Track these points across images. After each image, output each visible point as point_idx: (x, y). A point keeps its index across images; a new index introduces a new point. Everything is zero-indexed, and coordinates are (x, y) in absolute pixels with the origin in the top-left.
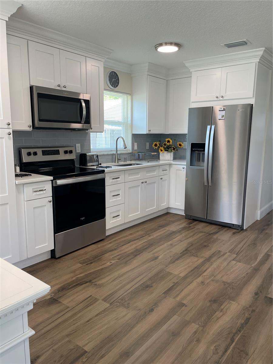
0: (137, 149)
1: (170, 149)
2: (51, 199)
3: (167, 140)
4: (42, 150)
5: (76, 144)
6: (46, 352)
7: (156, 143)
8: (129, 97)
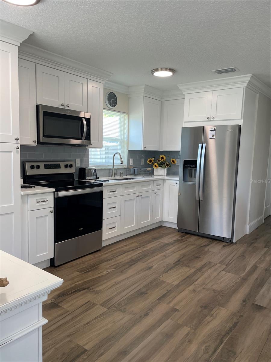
1: (164, 165)
2: (52, 209)
3: (161, 156)
4: (44, 164)
5: (76, 159)
6: (49, 350)
7: (150, 159)
8: (126, 116)
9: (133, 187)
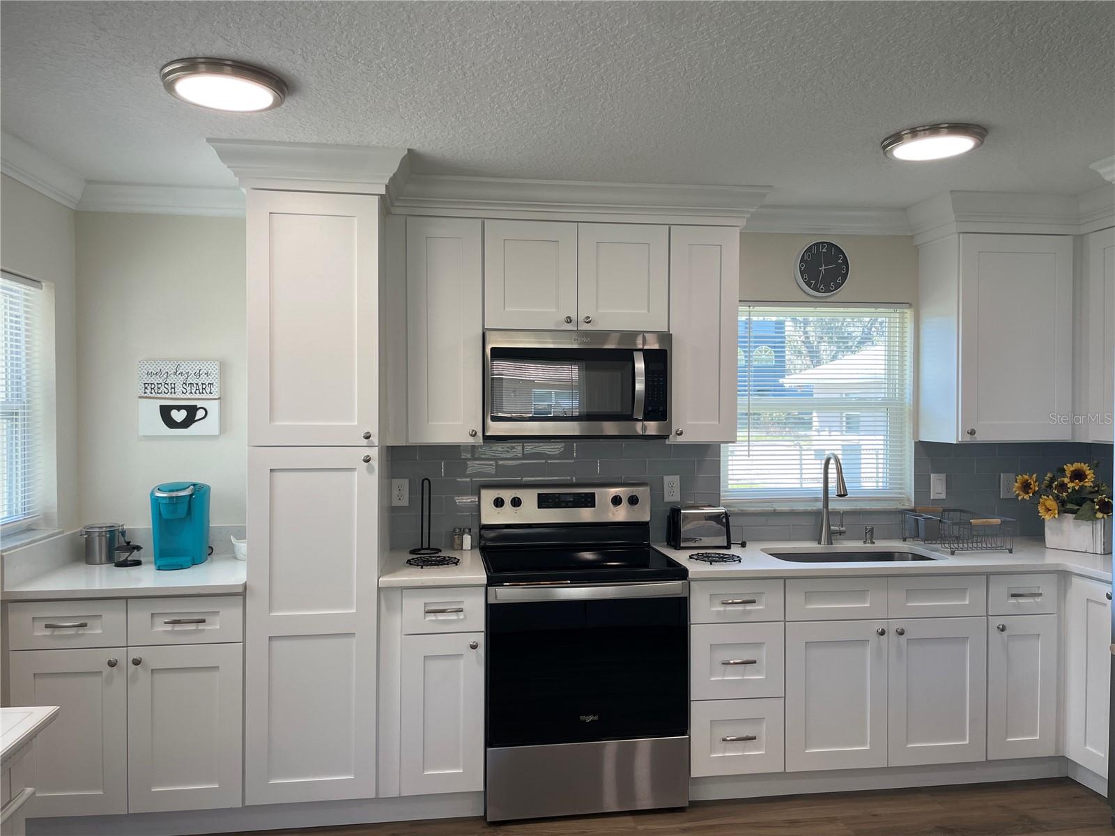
0: (943, 496)
1: (1086, 506)
2: (481, 639)
3: (1069, 468)
4: (538, 494)
5: (665, 477)
7: (1026, 477)
8: (909, 314)
9: (860, 594)
